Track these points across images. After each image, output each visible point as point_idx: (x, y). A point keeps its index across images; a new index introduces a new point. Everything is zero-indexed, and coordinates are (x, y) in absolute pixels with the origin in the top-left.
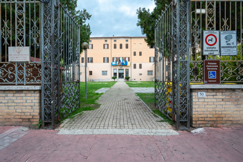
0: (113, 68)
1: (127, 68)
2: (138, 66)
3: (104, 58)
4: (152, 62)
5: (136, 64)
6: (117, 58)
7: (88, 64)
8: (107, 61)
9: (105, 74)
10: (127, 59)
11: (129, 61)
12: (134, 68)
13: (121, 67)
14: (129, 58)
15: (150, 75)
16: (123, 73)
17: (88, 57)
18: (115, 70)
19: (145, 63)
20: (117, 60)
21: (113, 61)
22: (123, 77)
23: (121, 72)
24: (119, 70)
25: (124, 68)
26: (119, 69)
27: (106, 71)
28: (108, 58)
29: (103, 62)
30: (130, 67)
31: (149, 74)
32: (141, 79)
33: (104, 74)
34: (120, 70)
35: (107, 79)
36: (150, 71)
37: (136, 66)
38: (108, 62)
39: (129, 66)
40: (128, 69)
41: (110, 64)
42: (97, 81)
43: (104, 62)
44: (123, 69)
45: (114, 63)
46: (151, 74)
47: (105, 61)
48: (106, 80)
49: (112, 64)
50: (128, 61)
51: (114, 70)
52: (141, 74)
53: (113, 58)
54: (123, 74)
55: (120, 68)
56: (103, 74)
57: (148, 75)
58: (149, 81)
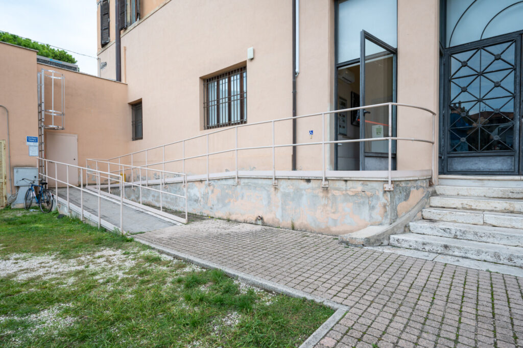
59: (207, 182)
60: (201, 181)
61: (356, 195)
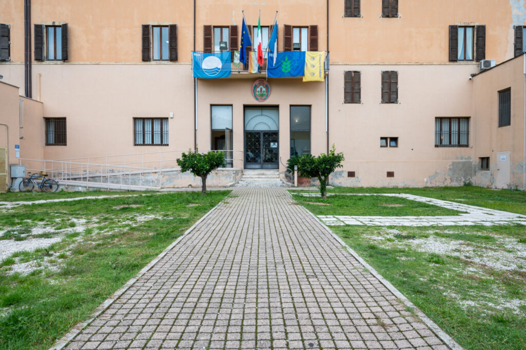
0: (207, 97)
1: (300, 98)
2: (371, 86)
3: (146, 29)
4: (465, 59)
5: (357, 73)
6: (234, 29)
7: (36, 68)
8: (166, 54)
9: (157, 140)
10: (301, 39)
11: (314, 46)
12: (346, 102)
13: (261, 89)
14: (314, 30)
15: (450, 145)
16: (273, 136)
17: (36, 20)
18: (217, 112)
19: (418, 64)
20: (233, 42)
21: (208, 49)
22: (272, 160)
23: (260, 123)
24: (251, 114)
25: (283, 98)
26: (246, 107)
27: (163, 120)
28: (173, 29)
29: (139, 54)
30: (324, 87)
31: (446, 141)
32: (390, 174)
33: (148, 140)
34: (258, 112)
35: (163, 174)
36: (450, 119)
37: (359, 82)
38: (174, 58)
39: (313, 85)
40: (310, 106)
41: (183, 70)
42: (81, 185)
43: (146, 57)
44: (276, 107)
45: (212, 63)
46: (455, 140)
47: (155, 53)
48: (152, 177)
49: (197, 66)
50: (304, 47)
51: (215, 109)
52: (395, 140)
53: (208, 30)
54: (276, 140)
55: (254, 102)
56: (140, 141)
57: (436, 146)
58: (448, 183)
59: (160, 173)
60: (156, 173)
61: (226, 175)
